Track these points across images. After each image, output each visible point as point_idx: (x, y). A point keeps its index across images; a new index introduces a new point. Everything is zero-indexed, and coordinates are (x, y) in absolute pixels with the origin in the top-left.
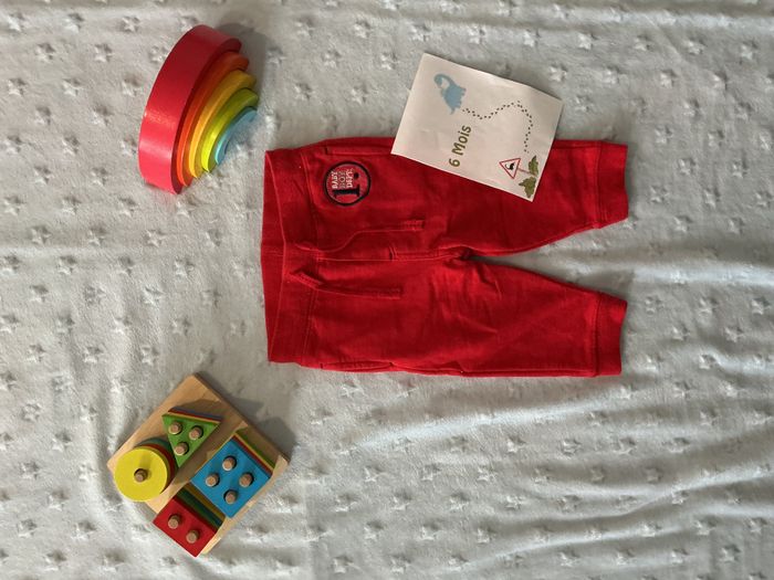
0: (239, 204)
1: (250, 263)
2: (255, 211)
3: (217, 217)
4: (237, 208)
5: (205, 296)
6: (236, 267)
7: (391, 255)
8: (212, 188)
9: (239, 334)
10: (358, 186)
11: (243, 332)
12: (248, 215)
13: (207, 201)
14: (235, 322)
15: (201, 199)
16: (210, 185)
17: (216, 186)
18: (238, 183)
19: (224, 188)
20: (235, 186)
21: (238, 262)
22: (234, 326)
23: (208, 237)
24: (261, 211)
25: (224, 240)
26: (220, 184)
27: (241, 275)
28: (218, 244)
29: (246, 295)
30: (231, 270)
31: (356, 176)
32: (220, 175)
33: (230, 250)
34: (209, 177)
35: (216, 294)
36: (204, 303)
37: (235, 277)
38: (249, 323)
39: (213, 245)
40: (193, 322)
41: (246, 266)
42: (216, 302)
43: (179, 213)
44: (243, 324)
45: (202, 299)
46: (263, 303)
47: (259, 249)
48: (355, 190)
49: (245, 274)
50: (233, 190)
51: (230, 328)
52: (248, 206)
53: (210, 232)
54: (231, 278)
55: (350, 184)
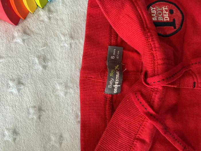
0: (64, 35)
1: (70, 84)
2: (77, 41)
3: (45, 45)
4: (63, 38)
5: (32, 111)
6: (58, 88)
7: (195, 83)
8: (43, 21)
9: (57, 145)
10: (174, 20)
11: (61, 144)
12: (71, 45)
13: (38, 31)
14: (55, 134)
15: (33, 29)
16: (41, 19)
17: (46, 20)
18: (64, 17)
19: (52, 21)
20: (62, 20)
21: (60, 84)
22: (53, 138)
23: (37, 62)
24: (82, 41)
25: (49, 64)
26: (50, 18)
27: (62, 94)
28: (45, 67)
29: (65, 112)
30: (54, 90)
31: (171, 12)
32: (50, 11)
33: (54, 73)
34: (41, 12)
35: (40, 109)
36: (30, 117)
37: (57, 96)
38: (66, 135)
39: (41, 68)
40: (20, 132)
41: (67, 86)
42: (39, 117)
43: (15, 40)
44: (61, 136)
45: (29, 113)
46: (79, 119)
47: (78, 74)
48: (172, 23)
49: (66, 93)
50: (60, 23)
51: (50, 139)
52: (72, 37)
53: (39, 57)
54: (54, 97)
55: (166, 17)
